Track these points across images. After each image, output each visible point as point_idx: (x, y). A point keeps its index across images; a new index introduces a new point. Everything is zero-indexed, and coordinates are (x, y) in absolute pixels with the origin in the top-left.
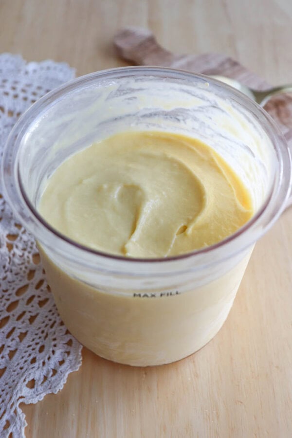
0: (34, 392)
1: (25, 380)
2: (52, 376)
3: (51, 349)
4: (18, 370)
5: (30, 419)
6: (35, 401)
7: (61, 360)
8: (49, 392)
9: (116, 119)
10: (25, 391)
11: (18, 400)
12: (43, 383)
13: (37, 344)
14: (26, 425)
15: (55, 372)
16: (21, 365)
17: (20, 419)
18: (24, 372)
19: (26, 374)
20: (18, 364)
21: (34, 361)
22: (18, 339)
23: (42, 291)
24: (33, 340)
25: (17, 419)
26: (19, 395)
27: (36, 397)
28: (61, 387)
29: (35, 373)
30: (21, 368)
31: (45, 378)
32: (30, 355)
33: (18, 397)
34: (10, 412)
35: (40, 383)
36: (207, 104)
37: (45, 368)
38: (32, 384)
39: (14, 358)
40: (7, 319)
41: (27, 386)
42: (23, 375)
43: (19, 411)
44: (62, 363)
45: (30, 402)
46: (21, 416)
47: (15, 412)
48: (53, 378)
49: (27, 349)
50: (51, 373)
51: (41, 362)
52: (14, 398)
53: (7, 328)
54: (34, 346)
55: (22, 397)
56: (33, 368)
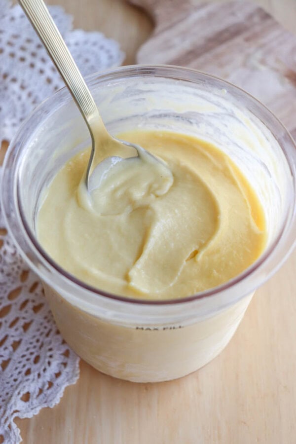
0: (29, 406)
1: (19, 393)
2: (48, 389)
3: (47, 360)
4: (12, 382)
5: (24, 434)
6: (30, 415)
7: (57, 372)
8: (45, 406)
9: (122, 120)
10: (20, 405)
11: (12, 414)
12: (38, 396)
13: (32, 354)
14: (21, 440)
15: (51, 384)
16: (15, 377)
17: (14, 433)
18: (19, 384)
19: (21, 386)
20: (12, 376)
21: (28, 372)
22: (11, 349)
23: (36, 294)
24: (28, 349)
25: (11, 435)
26: (14, 409)
27: (30, 411)
28: (57, 401)
29: (29, 386)
30: (15, 380)
31: (41, 391)
32: (24, 366)
33: (12, 411)
34: (4, 427)
35: (35, 396)
36: (223, 111)
37: (41, 380)
38: (27, 397)
39: (8, 369)
41: (22, 399)
42: (17, 388)
43: (14, 426)
44: (58, 375)
45: (25, 416)
46: (16, 431)
47: (10, 427)
48: (49, 392)
49: (21, 359)
50: (47, 386)
51: (36, 374)
52: (8, 413)
54: (28, 356)
55: (16, 411)
56: (27, 380)
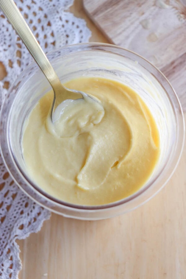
0: (23, 232)
1: (17, 225)
2: (34, 222)
3: (32, 205)
4: (13, 219)
5: (22, 247)
6: (24, 237)
7: (38, 212)
8: (33, 232)
10: (18, 232)
11: (14, 237)
12: (28, 226)
13: (23, 201)
14: (20, 251)
15: (35, 219)
16: (15, 215)
17: (16, 248)
18: (17, 220)
19: (18, 221)
20: (13, 215)
21: (22, 213)
22: (11, 199)
24: (21, 199)
25: (14, 249)
26: (15, 234)
27: (24, 235)
28: (39, 229)
29: (23, 221)
30: (15, 217)
31: (30, 223)
32: (19, 209)
33: (14, 236)
34: (10, 245)
35: (26, 226)
37: (29, 217)
38: (22, 227)
39: (10, 210)
40: (3, 184)
41: (19, 228)
42: (16, 222)
43: (16, 244)
44: (39, 214)
45: (21, 238)
47: (13, 244)
48: (34, 224)
49: (17, 205)
50: (33, 220)
51: (26, 214)
52: (12, 237)
53: (4, 191)
54: (21, 203)
55: (16, 236)
56: (22, 217)
